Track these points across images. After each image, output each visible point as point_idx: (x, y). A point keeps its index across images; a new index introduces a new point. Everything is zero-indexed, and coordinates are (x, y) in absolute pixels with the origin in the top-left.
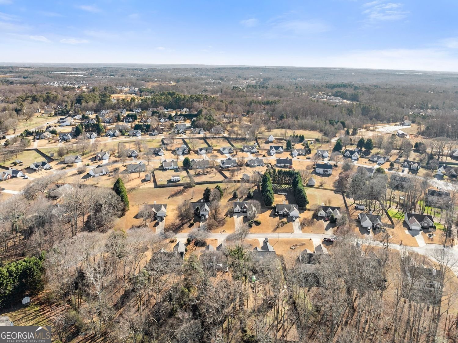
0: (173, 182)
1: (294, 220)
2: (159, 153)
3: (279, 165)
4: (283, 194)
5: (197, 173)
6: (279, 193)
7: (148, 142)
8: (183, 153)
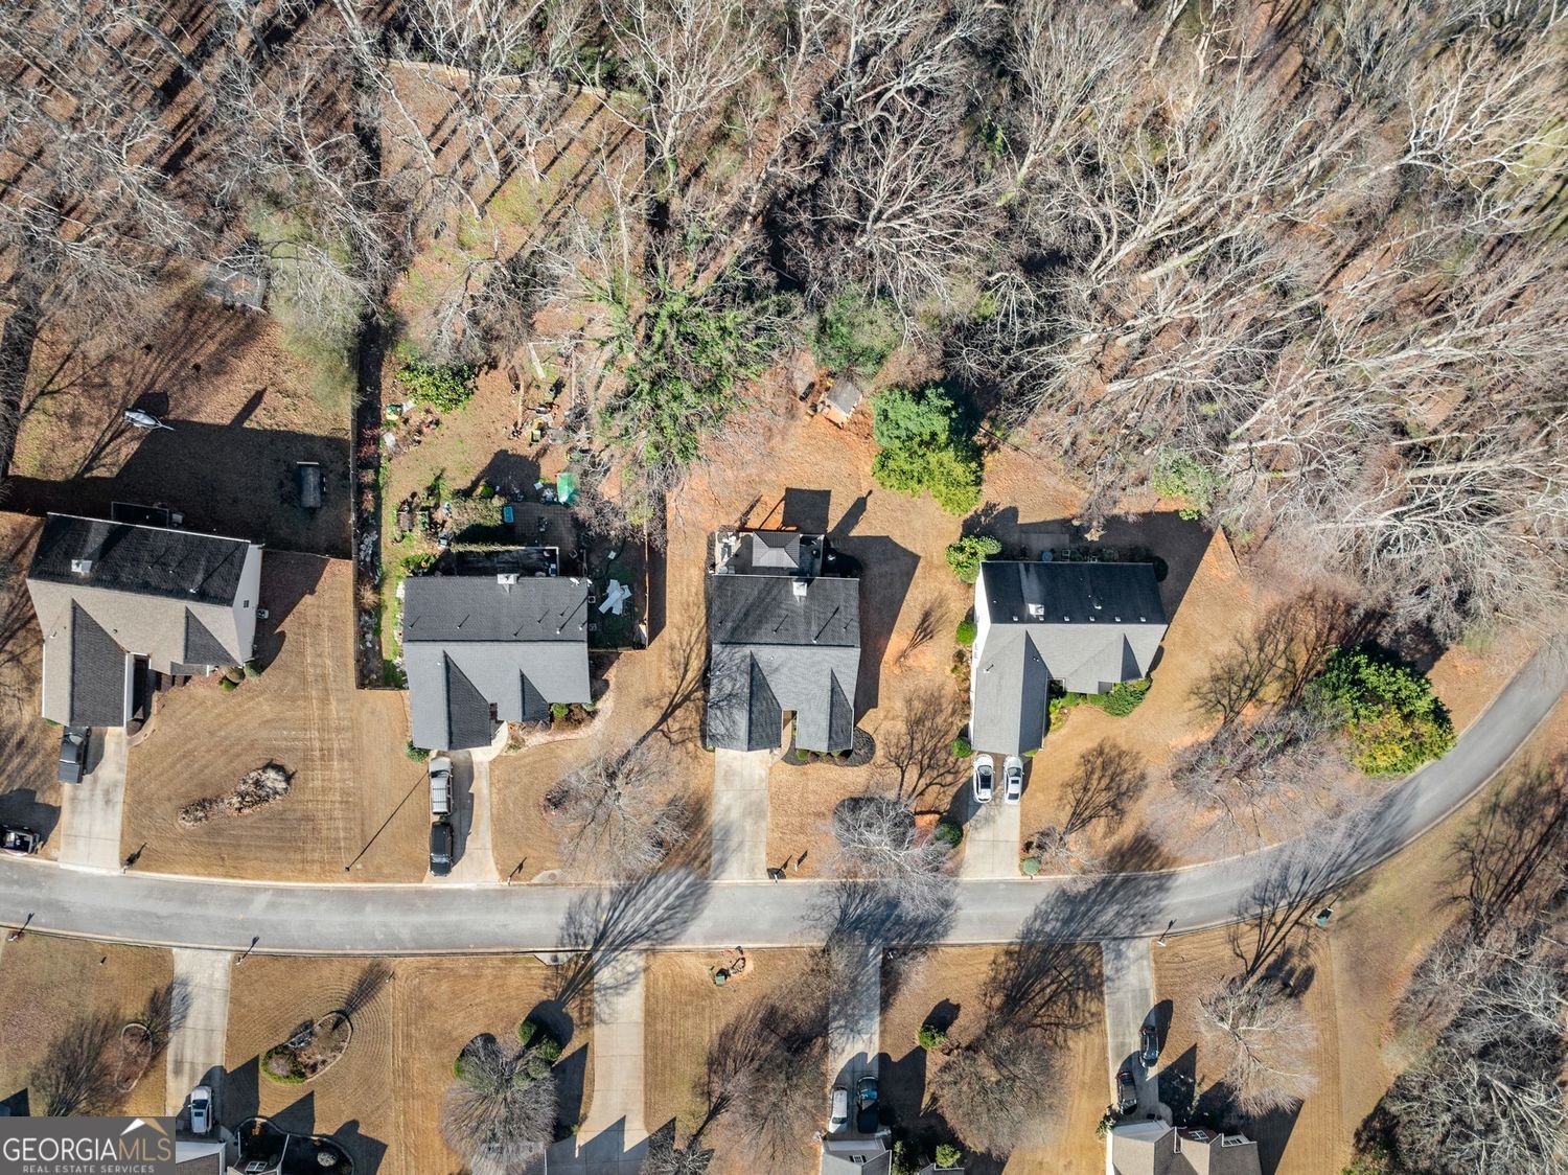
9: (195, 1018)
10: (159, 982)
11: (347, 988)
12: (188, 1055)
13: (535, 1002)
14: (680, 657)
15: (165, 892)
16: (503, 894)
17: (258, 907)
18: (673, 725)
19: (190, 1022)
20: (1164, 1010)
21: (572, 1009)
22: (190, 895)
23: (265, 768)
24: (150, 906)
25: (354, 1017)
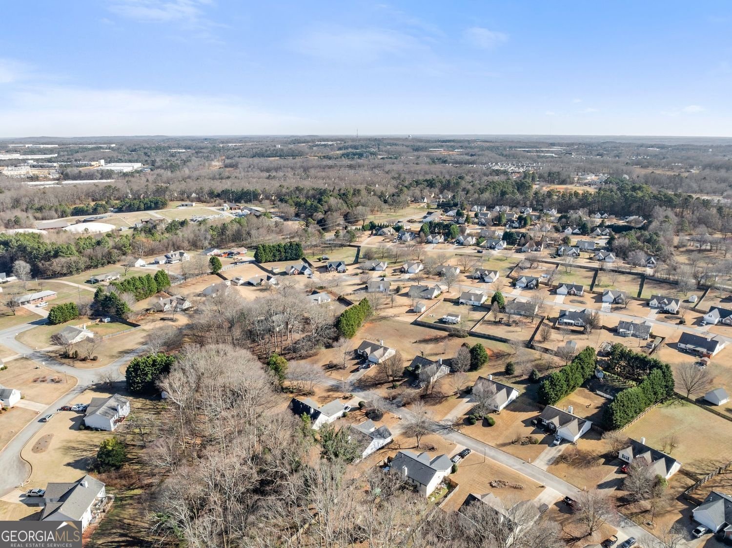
0: (445, 323)
1: (555, 445)
2: (486, 279)
3: (682, 346)
4: (605, 395)
5: (497, 320)
6: (598, 392)
7: (497, 259)
8: (527, 285)
9: (549, 457)
10: (553, 466)
11: (508, 447)
12: (555, 452)
13: (468, 427)
14: (383, 454)
15: (539, 479)
16: (458, 443)
17: (518, 467)
18: (396, 447)
19: (551, 457)
20: (352, 372)
21: (461, 421)
22: (533, 476)
23: (495, 487)
24: (544, 479)
25: (511, 441)
